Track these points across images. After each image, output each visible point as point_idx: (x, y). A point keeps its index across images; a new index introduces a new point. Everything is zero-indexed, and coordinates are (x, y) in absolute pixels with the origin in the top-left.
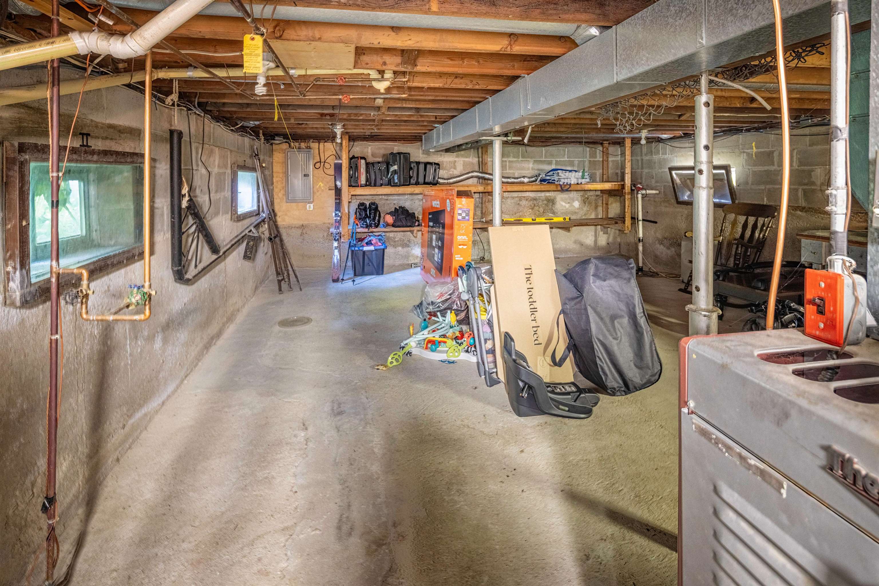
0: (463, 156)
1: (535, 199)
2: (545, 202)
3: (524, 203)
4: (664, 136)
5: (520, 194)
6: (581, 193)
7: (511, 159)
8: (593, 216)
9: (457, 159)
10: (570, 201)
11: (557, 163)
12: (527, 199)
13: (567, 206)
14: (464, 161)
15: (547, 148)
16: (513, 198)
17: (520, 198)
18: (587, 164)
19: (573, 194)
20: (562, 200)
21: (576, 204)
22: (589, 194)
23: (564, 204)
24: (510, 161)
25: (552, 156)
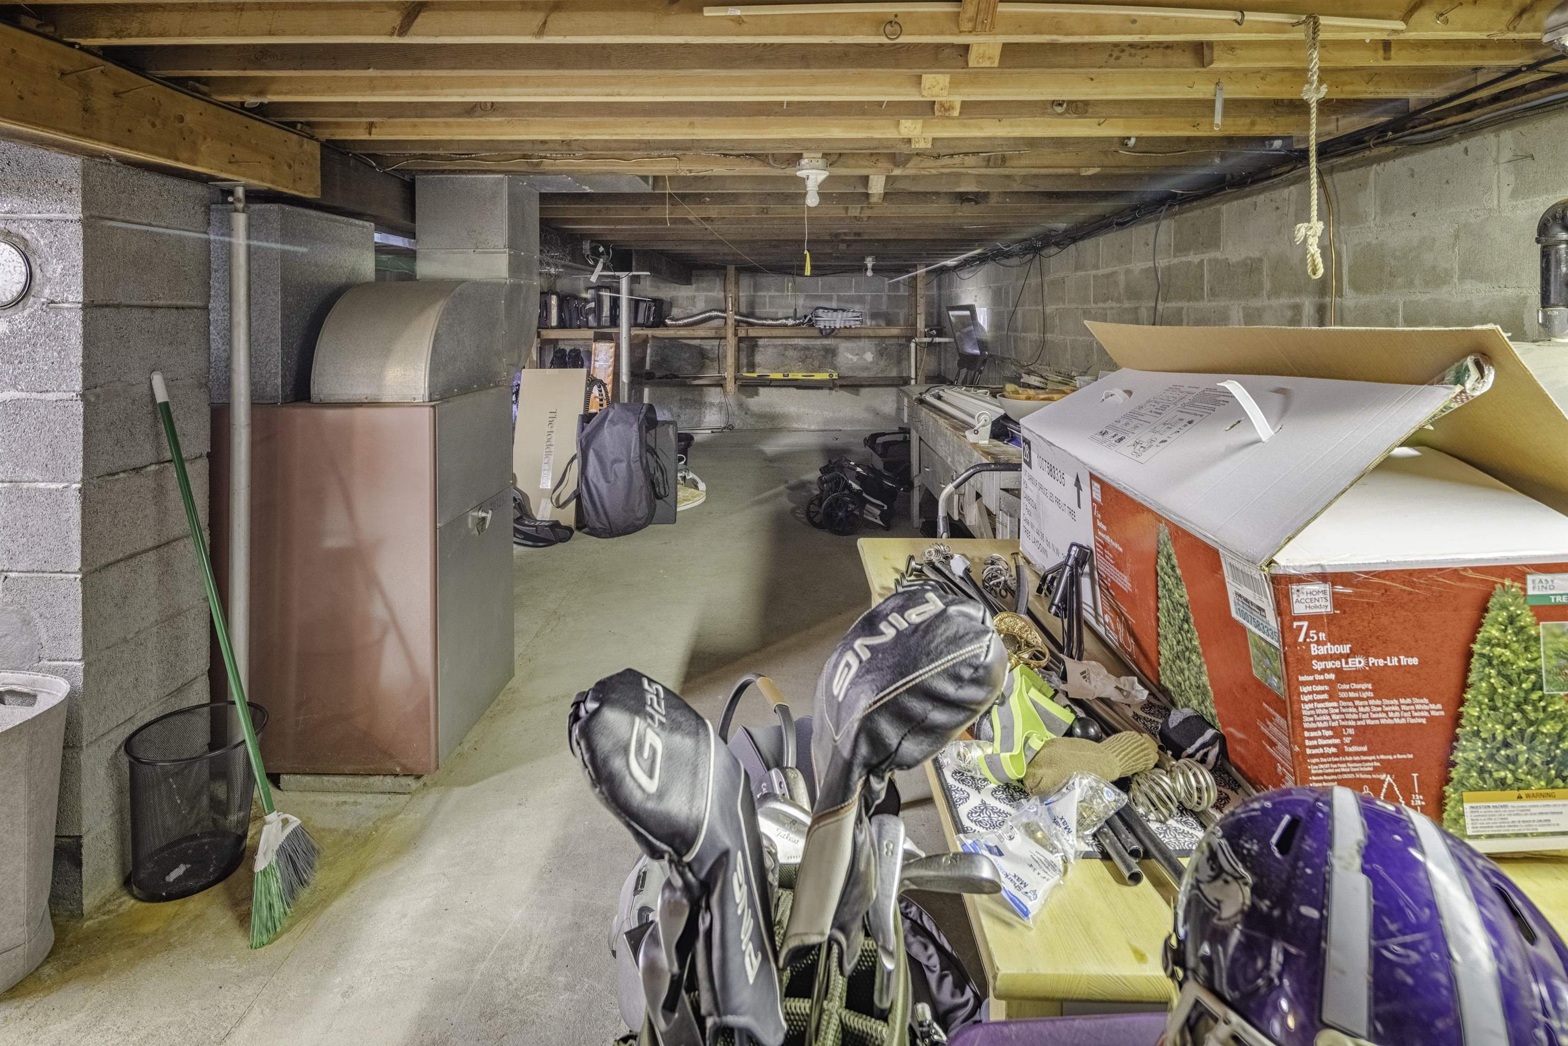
0: (704, 290)
1: (806, 348)
2: (822, 353)
3: (790, 353)
4: (950, 262)
5: (785, 342)
6: (877, 341)
7: (773, 293)
8: (894, 374)
9: (696, 294)
10: (860, 353)
11: (840, 299)
12: (795, 347)
13: (855, 359)
14: (707, 297)
15: (825, 278)
16: (775, 346)
17: (786, 347)
18: (885, 299)
19: (863, 343)
20: (847, 350)
21: (869, 357)
22: (888, 342)
23: (850, 356)
24: (771, 297)
25: (832, 289)
